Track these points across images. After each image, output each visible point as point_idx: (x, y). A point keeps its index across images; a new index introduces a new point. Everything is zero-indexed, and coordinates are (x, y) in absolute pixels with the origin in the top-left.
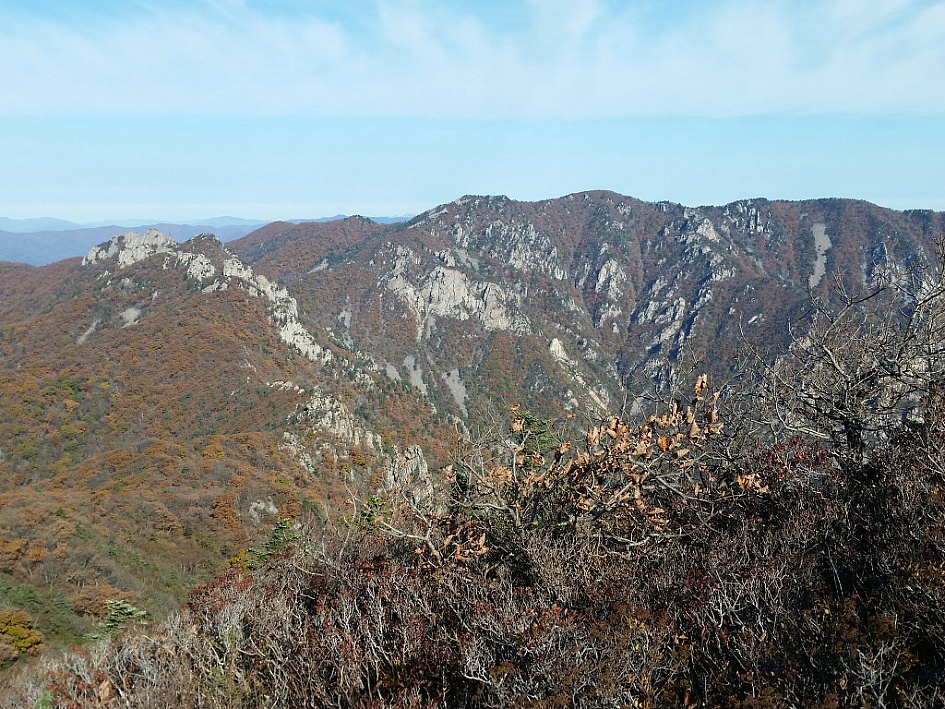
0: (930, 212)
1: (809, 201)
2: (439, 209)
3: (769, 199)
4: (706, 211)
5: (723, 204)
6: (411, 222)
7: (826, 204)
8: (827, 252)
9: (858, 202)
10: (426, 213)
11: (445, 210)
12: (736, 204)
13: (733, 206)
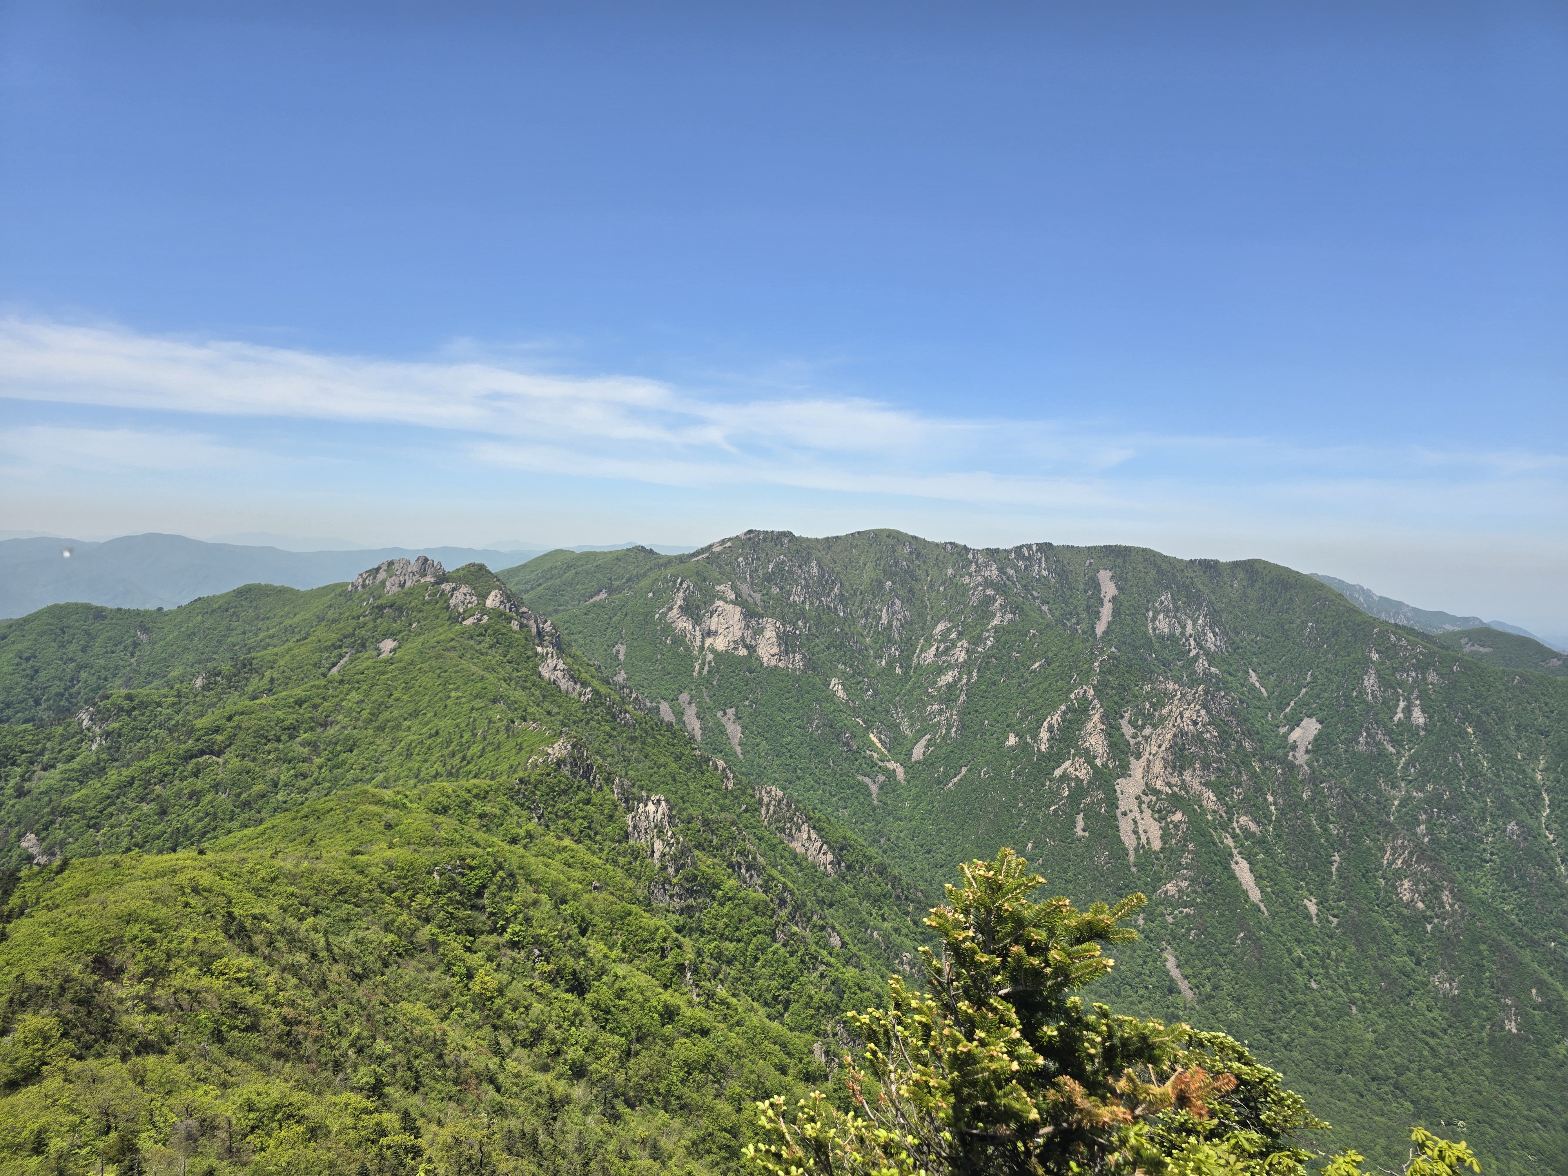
0: (1216, 562)
1: (1095, 547)
2: (723, 542)
3: (1055, 544)
4: (992, 553)
5: (1008, 547)
6: (694, 555)
7: (1112, 551)
8: (1114, 599)
9: (1144, 550)
10: (710, 546)
11: (729, 544)
12: (1021, 547)
13: (1018, 549)
